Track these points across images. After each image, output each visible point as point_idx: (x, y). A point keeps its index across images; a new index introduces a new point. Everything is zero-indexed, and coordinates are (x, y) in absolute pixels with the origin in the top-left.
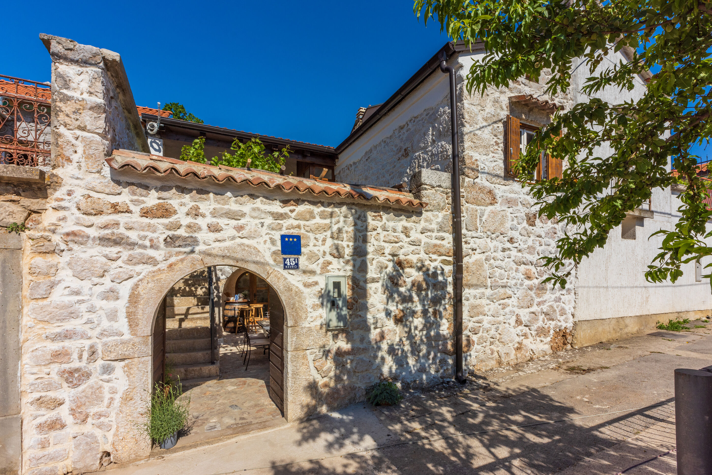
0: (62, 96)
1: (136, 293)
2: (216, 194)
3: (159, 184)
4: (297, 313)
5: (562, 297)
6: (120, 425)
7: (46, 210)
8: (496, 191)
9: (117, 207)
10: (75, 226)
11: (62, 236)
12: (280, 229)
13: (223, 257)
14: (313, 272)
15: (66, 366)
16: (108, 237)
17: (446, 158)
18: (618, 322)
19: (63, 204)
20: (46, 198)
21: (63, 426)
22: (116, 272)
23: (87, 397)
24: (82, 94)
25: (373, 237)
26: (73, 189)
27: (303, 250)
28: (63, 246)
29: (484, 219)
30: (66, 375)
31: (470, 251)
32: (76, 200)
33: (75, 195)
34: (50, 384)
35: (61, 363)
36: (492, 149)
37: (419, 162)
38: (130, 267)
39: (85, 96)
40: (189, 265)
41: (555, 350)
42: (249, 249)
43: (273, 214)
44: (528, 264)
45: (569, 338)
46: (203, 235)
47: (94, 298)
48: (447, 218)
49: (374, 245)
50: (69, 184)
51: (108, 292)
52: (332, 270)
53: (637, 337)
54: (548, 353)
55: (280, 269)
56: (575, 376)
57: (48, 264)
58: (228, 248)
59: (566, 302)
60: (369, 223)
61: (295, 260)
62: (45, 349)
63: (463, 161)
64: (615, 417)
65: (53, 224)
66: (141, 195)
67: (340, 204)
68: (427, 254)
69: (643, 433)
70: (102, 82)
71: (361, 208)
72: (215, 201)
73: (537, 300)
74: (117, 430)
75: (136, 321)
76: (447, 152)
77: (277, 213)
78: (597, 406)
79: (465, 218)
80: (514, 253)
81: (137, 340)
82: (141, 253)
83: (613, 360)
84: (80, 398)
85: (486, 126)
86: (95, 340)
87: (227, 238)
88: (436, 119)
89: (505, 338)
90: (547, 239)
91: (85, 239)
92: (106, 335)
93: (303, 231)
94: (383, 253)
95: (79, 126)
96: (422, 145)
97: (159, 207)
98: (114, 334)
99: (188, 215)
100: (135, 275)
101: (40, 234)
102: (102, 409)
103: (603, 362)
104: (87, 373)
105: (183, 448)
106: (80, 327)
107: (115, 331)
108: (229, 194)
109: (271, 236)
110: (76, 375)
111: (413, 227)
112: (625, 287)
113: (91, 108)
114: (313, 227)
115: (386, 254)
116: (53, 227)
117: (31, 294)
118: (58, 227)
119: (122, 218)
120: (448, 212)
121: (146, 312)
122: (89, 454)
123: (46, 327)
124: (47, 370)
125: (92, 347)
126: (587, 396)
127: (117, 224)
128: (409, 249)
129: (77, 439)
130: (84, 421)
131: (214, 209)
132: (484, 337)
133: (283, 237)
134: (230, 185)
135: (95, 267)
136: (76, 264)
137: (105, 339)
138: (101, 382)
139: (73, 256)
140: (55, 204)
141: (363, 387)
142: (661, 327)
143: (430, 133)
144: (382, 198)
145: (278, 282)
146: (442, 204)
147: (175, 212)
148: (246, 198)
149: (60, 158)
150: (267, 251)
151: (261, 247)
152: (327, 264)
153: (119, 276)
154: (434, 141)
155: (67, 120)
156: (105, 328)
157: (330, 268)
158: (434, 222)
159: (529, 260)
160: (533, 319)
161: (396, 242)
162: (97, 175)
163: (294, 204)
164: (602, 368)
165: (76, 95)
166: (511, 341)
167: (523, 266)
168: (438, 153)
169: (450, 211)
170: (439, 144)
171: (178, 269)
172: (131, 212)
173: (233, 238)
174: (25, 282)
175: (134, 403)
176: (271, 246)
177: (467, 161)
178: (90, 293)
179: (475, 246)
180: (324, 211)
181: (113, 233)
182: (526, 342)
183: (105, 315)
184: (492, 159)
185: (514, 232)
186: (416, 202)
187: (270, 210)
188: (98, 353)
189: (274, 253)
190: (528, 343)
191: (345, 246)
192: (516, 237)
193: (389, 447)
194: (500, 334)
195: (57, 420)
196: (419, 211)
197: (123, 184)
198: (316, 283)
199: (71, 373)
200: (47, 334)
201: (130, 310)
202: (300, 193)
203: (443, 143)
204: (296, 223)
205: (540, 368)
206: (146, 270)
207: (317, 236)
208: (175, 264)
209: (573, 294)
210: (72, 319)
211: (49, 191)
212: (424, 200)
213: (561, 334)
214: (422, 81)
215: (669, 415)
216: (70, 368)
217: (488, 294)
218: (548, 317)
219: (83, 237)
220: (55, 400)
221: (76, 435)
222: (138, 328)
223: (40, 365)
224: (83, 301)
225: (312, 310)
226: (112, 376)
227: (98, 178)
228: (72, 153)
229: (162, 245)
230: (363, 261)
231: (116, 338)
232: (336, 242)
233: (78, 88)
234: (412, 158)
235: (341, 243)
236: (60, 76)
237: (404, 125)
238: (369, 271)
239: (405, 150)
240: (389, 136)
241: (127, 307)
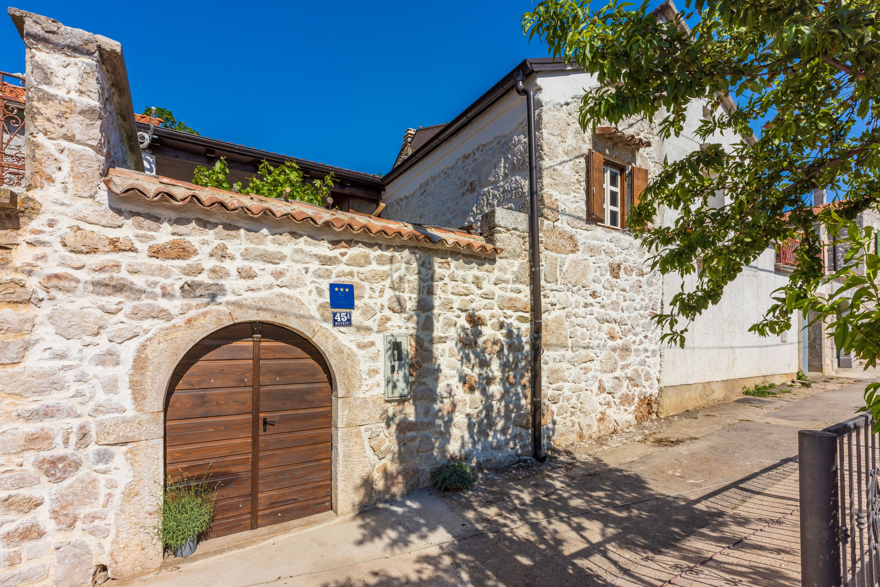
0: (41, 94)
1: (143, 356)
2: (248, 230)
3: (174, 215)
4: (350, 381)
5: (647, 359)
6: (120, 529)
7: (18, 245)
8: (578, 237)
9: (118, 244)
10: (59, 268)
11: (41, 280)
12: (329, 276)
13: (258, 309)
14: (368, 329)
15: (46, 454)
16: (105, 282)
17: (521, 196)
18: (704, 387)
19: (42, 237)
20: (18, 228)
22: (115, 329)
23: (75, 494)
24: (69, 92)
25: (439, 288)
26: (56, 218)
27: (356, 302)
28: (42, 294)
29: (564, 269)
30: (46, 466)
31: (549, 305)
32: (60, 232)
33: (59, 226)
34: (23, 479)
35: (39, 450)
36: (573, 188)
37: (488, 200)
38: (135, 323)
39: (74, 95)
40: (214, 320)
41: (640, 420)
42: (291, 301)
43: (319, 257)
44: (612, 322)
45: (655, 406)
46: (231, 282)
47: (86, 363)
48: (524, 266)
49: (440, 298)
50: (51, 211)
51: (104, 355)
52: (391, 328)
53: (724, 404)
54: (632, 424)
55: (329, 326)
56: (664, 449)
57: (21, 317)
58: (263, 299)
59: (652, 366)
60: (434, 271)
61: (346, 315)
62: (16, 431)
63: (542, 200)
64: (710, 491)
65: (28, 265)
66: (150, 229)
67: (401, 248)
68: (501, 309)
69: (741, 508)
70: (97, 79)
71: (426, 252)
72: (247, 240)
73: (621, 363)
74: (117, 536)
75: (143, 392)
76: (522, 189)
77: (325, 257)
78: (691, 481)
79: (544, 267)
80: (596, 309)
81: (144, 417)
82: (150, 305)
83: (702, 430)
84: (66, 495)
85: (567, 161)
86: (86, 419)
87: (262, 287)
88: (509, 149)
89: (587, 407)
90: (632, 293)
91: (73, 285)
92: (102, 412)
93: (356, 279)
94: (452, 308)
95: (65, 135)
96: (492, 179)
97: (174, 245)
98: (113, 410)
99: (212, 256)
100: (142, 333)
101: (9, 278)
102: (96, 509)
103: (692, 433)
104: (76, 462)
105: (206, 555)
106: (66, 401)
107: (114, 406)
108: (265, 231)
109: (317, 285)
110: (60, 466)
111: (486, 276)
112: (712, 348)
113: (82, 112)
114: (369, 275)
115: (455, 309)
116: (28, 268)
118: (35, 269)
119: (124, 259)
120: (524, 260)
121: (156, 381)
122: (77, 570)
123: (17, 402)
124: (19, 460)
125: (82, 427)
126: (679, 470)
127: (117, 266)
128: (480, 303)
129: (60, 550)
130: (71, 526)
131: (246, 250)
132: (565, 407)
133: (332, 286)
134: (267, 219)
135: (86, 322)
136: (60, 317)
137: (100, 417)
138: (95, 474)
139: (56, 307)
140: (31, 237)
141: (428, 470)
142: (747, 393)
143: (502, 165)
144: (450, 242)
145: (326, 342)
146: (518, 251)
147: (195, 252)
148: (286, 237)
149: (38, 177)
150: (313, 303)
151: (305, 299)
152: (385, 321)
153: (120, 334)
154: (506, 175)
155: (48, 126)
156: (100, 402)
157: (388, 325)
158: (510, 271)
159: (613, 317)
160: (616, 385)
161: (466, 295)
162: (90, 201)
163: (346, 245)
164: (691, 439)
165: (61, 93)
166: (594, 411)
167: (606, 324)
168: (512, 190)
169: (527, 259)
170: (513, 179)
171: (199, 325)
172: (133, 250)
173: (270, 287)
175: (141, 500)
176: (317, 297)
177: (547, 201)
178: (79, 356)
179: (554, 301)
180: (382, 256)
181: (112, 278)
182: (609, 412)
183: (100, 386)
184: (573, 200)
185: (596, 284)
186: (489, 247)
187: (316, 253)
188: (91, 436)
189: (322, 306)
190: (612, 413)
191: (407, 299)
192: (598, 291)
193: (465, 538)
194: (581, 403)
195: (32, 526)
196: (492, 258)
197: (125, 214)
198: (373, 344)
199: (53, 462)
200: (19, 412)
201: (135, 379)
202: (354, 232)
203: (518, 178)
204: (348, 269)
205: (625, 441)
206: (156, 327)
207: (374, 286)
208: (195, 319)
209: (658, 356)
210: (55, 391)
211: (22, 220)
212: (498, 245)
213: (646, 402)
214: (493, 103)
215: (764, 487)
216: (52, 457)
217: (568, 357)
218: (632, 382)
219: (70, 281)
220: (30, 499)
221: (59, 545)
222: (145, 402)
223: (9, 454)
224: (70, 367)
225: (367, 377)
226: (111, 465)
227: (91, 205)
228: (54, 170)
229: (178, 294)
230: (428, 316)
231: (116, 415)
232: (397, 293)
233: (63, 85)
234: (479, 194)
235: (401, 294)
236: (38, 66)
237: (470, 154)
238: (435, 329)
239: (471, 184)
240: (450, 166)
241: (130, 375)
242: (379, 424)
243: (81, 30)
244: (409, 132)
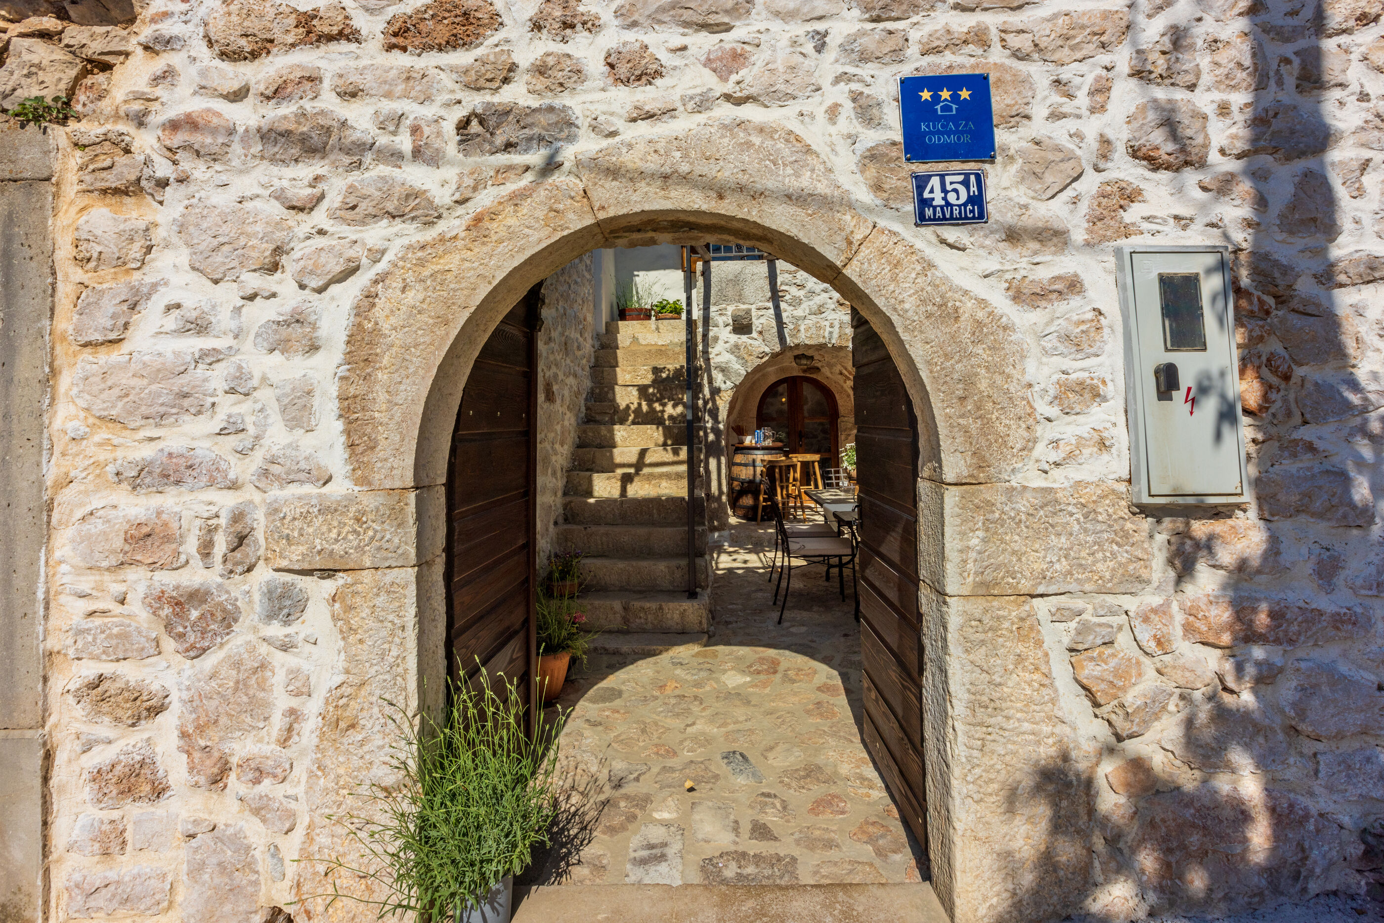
1: (369, 326)
4: (987, 424)
6: (318, 819)
7: (127, 54)
9: (316, 23)
10: (196, 98)
11: (160, 133)
12: (898, 56)
13: (666, 177)
14: (1054, 235)
15: (167, 579)
16: (284, 126)
19: (167, 29)
21: (159, 791)
22: (307, 251)
23: (223, 698)
28: (163, 168)
30: (167, 611)
32: (202, 12)
34: (125, 637)
35: (152, 567)
38: (350, 232)
40: (540, 214)
42: (768, 143)
46: (589, 98)
47: (248, 345)
51: (287, 323)
52: (1147, 225)
55: (901, 226)
57: (122, 227)
58: (680, 145)
62: (112, 514)
65: (139, 97)
74: (309, 837)
75: (368, 430)
81: (370, 501)
82: (383, 178)
84: (207, 696)
86: (247, 494)
87: (678, 105)
91: (220, 140)
92: (279, 478)
93: (995, 55)
97: (443, 7)
98: (303, 476)
99: (537, 26)
100: (364, 261)
101: (102, 130)
102: (265, 749)
104: (226, 610)
106: (206, 444)
107: (303, 465)
109: (856, 87)
110: (195, 614)
114: (1046, 36)
116: (137, 106)
117: (78, 331)
118: (152, 106)
119: (329, 60)
121: (399, 399)
122: (228, 909)
123: (116, 441)
124: (117, 588)
125: (237, 517)
127: (311, 81)
129: (195, 842)
130: (217, 780)
135: (249, 236)
136: (197, 225)
137: (276, 493)
138: (264, 649)
139: (191, 200)
140: (149, 33)
145: (894, 279)
147: (495, 21)
150: (843, 148)
151: (816, 134)
152: (1118, 200)
153: (317, 266)
156: (275, 450)
171: (503, 233)
172: (355, 37)
173: (705, 102)
174: (65, 291)
175: (362, 742)
176: (857, 127)
178: (233, 325)
181: (301, 116)
183: (276, 406)
188: (256, 542)
189: (875, 155)
195: (142, 764)
198: (1073, 286)
199: (179, 603)
200: (119, 465)
201: (352, 391)
204: (963, 23)
206: (398, 242)
208: (493, 214)
210: (187, 417)
216: (178, 588)
219: (214, 131)
220: (136, 695)
221: (193, 829)
222: (371, 457)
223: (99, 568)
224: (216, 356)
225: (1056, 411)
226: (298, 630)
229: (451, 148)
231: (309, 489)
241: (342, 378)
242: (1111, 600)
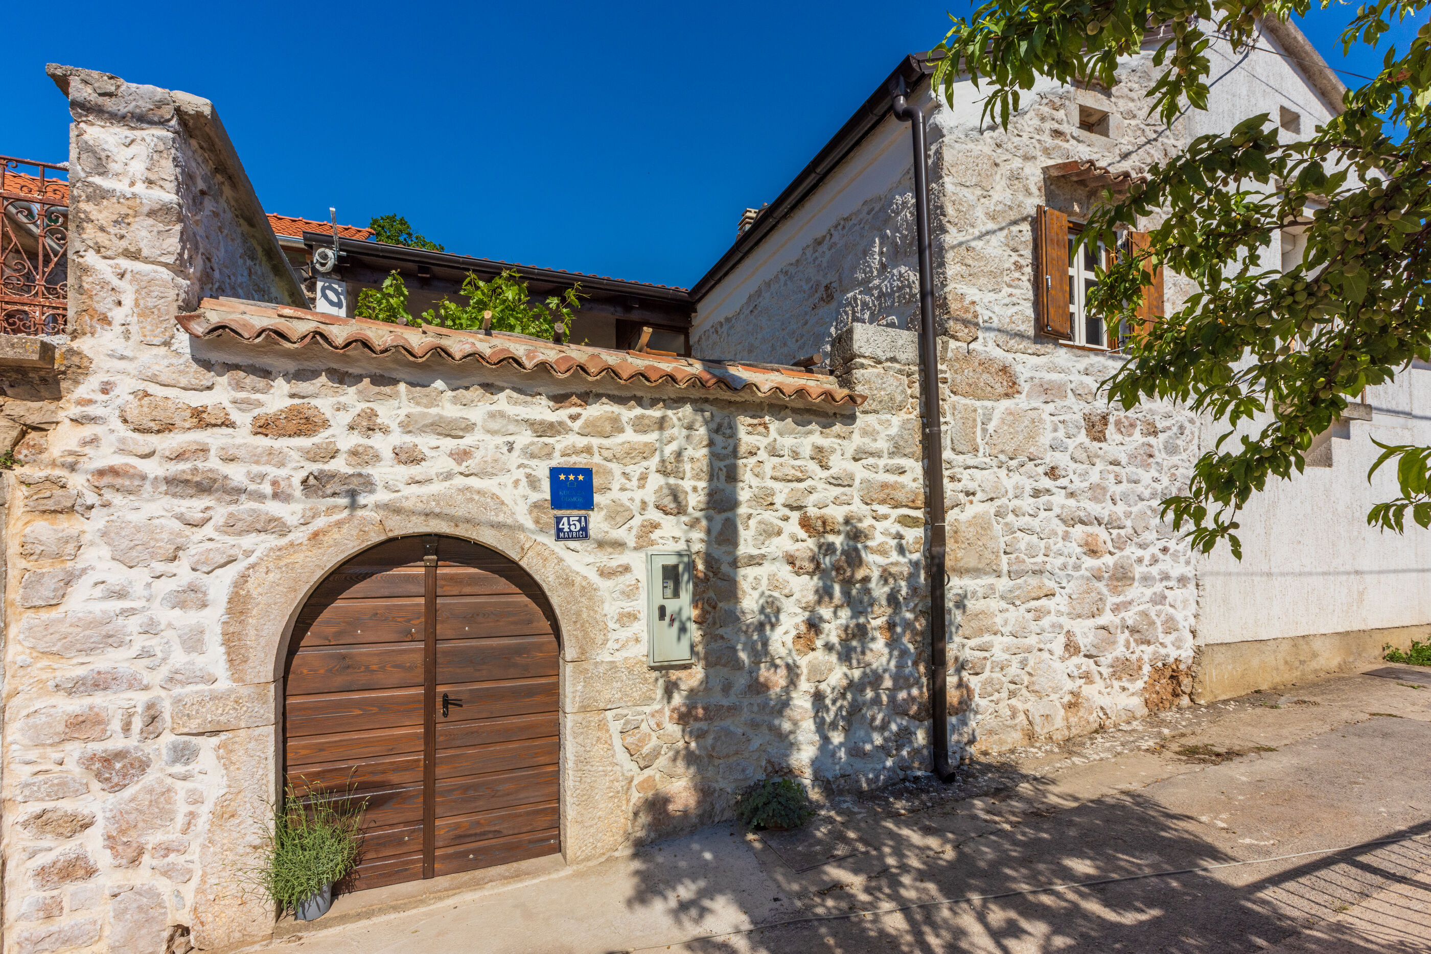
0: (91, 190)
1: (242, 593)
2: (412, 384)
3: (292, 366)
4: (586, 633)
5: (1167, 592)
6: (208, 870)
7: (57, 423)
8: (1018, 368)
9: (204, 415)
10: (116, 456)
11: (89, 477)
12: (549, 455)
13: (427, 515)
14: (618, 545)
15: (97, 747)
16: (185, 477)
17: (909, 301)
18: (1295, 646)
19: (91, 410)
20: (59, 398)
21: (90, 872)
22: (200, 550)
23: (140, 812)
24: (132, 184)
25: (748, 469)
26: (112, 379)
27: (597, 498)
28: (91, 498)
29: (991, 427)
30: (98, 765)
31: (962, 496)
32: (119, 402)
33: (117, 391)
34: (63, 784)
35: (86, 740)
36: (1007, 279)
37: (854, 312)
38: (231, 540)
39: (140, 188)
40: (354, 533)
41: (1154, 707)
42: (482, 499)
43: (532, 424)
44: (1091, 524)
45: (1186, 682)
46: (383, 470)
47: (156, 604)
48: (910, 426)
49: (750, 487)
50: (106, 369)
51: (184, 591)
52: (660, 541)
53: (1339, 679)
54: (1138, 715)
55: (548, 540)
56: (1197, 768)
57: (60, 535)
58: (435, 497)
59: (1179, 604)
60: (739, 440)
61: (580, 521)
62: (53, 711)
63: (944, 305)
64: (1288, 865)
65: (71, 453)
66: (255, 390)
67: (678, 402)
68: (867, 504)
69: (1356, 909)
70: (174, 159)
71: (723, 408)
72: (409, 400)
73: (1112, 600)
74: (203, 881)
75: (243, 651)
76: (911, 288)
77: (541, 423)
78: (1248, 841)
79: (949, 426)
80: (1059, 499)
81: (244, 691)
82: (254, 510)
83: (1285, 732)
84: (127, 813)
85: (994, 232)
86: (157, 692)
87: (434, 477)
88: (887, 221)
89: (1042, 682)
90: (1133, 469)
91: (136, 483)
92: (180, 682)
93: (597, 459)
94: (772, 504)
95: (126, 250)
96: (860, 276)
97: (292, 413)
98: (197, 680)
99: (352, 428)
100: (240, 556)
101: (43, 474)
102: (171, 837)
103: (1262, 737)
104: (141, 761)
105: (343, 919)
106: (126, 665)
107: (198, 673)
108: (439, 384)
109: (528, 471)
110: (118, 766)
111: (836, 446)
112: (1311, 574)
113: (151, 213)
114: (619, 452)
115: (778, 506)
116: (70, 459)
117: (25, 598)
118: (82, 459)
119: (214, 438)
120: (912, 414)
121: (264, 634)
122: (144, 931)
123: (55, 666)
124: (57, 756)
125: (150, 706)
126: (1223, 817)
127: (202, 450)
128: (827, 494)
129: (119, 898)
130: (135, 861)
131: (407, 416)
132: (995, 682)
133: (554, 472)
134: (443, 364)
135: (157, 540)
136: (118, 533)
137: (178, 690)
138: (169, 780)
139: (112, 518)
140: (75, 411)
141: (729, 790)
142: (1392, 658)
143: (877, 250)
144: (765, 387)
145: (544, 566)
146: (899, 398)
147: (326, 424)
148: (476, 392)
149: (87, 318)
150: (521, 502)
151: (506, 495)
152: (649, 528)
153: (207, 559)
154: (883, 267)
155: (102, 238)
156: (177, 666)
157: (655, 535)
158: (883, 435)
159: (1093, 513)
160: (1103, 641)
161: (800, 480)
162: (163, 350)
163: (579, 402)
164: (1260, 749)
165: (121, 186)
166: (1056, 690)
167: (1079, 527)
168: (893, 292)
169: (917, 412)
170: (895, 271)
171: (331, 542)
172: (232, 425)
173: (448, 476)
174: (13, 574)
175: (239, 824)
176: (528, 491)
177: (954, 306)
178: (146, 593)
179: (971, 486)
180: (643, 417)
181: (195, 470)
182: (1088, 691)
183: (178, 641)
184: (1007, 300)
185: (1057, 454)
186: (841, 393)
187: (527, 417)
188: (163, 720)
189: (536, 506)
190: (1094, 693)
191: (689, 490)
192: (1062, 465)
193: (775, 926)
194: (1030, 674)
195: (77, 858)
196: (848, 413)
197: (217, 367)
198: (627, 569)
199: (106, 760)
200: (57, 680)
201: (231, 630)
202: (590, 379)
203: (903, 269)
204: (582, 442)
205: (1119, 749)
206: (263, 546)
207: (628, 470)
208: (325, 533)
209: (1192, 586)
210: (110, 649)
211: (64, 385)
212: (859, 389)
213: (1168, 673)
214: (858, 143)
215: (1416, 866)
216: (105, 751)
217: (1001, 589)
218: (1137, 636)
219: (132, 477)
220: (73, 818)
221: (117, 891)
222: (245, 666)
223: (43, 745)
224: (132, 612)
225: (617, 626)
226: (194, 767)
227: (165, 357)
228: (111, 306)
229: (297, 491)
230: (727, 520)
231: (201, 687)
232: (672, 481)
233: (125, 173)
234: (840, 305)
235: (680, 482)
236: (88, 149)
237: (825, 237)
238: (742, 542)
239: (827, 288)
240: (794, 261)
241: (224, 623)
242: (639, 708)
243: (150, 87)
244: (748, 214)
